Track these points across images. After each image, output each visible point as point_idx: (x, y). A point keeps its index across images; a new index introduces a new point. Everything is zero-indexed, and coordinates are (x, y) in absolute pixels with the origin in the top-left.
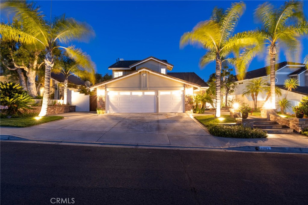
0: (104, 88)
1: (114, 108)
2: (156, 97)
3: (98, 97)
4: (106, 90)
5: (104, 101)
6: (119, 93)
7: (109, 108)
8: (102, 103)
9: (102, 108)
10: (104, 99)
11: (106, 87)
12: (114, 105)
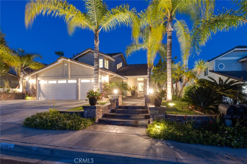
0: (35, 77)
1: (44, 96)
2: (76, 85)
3: (31, 85)
4: (37, 79)
5: (35, 89)
6: (48, 82)
7: (40, 95)
8: (34, 90)
9: (33, 95)
10: (35, 87)
11: (37, 76)
12: (44, 92)
